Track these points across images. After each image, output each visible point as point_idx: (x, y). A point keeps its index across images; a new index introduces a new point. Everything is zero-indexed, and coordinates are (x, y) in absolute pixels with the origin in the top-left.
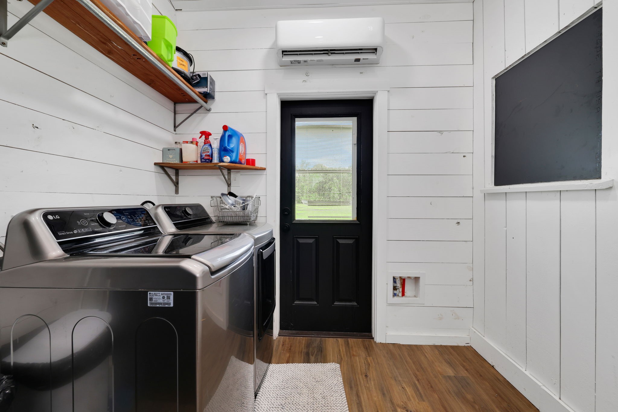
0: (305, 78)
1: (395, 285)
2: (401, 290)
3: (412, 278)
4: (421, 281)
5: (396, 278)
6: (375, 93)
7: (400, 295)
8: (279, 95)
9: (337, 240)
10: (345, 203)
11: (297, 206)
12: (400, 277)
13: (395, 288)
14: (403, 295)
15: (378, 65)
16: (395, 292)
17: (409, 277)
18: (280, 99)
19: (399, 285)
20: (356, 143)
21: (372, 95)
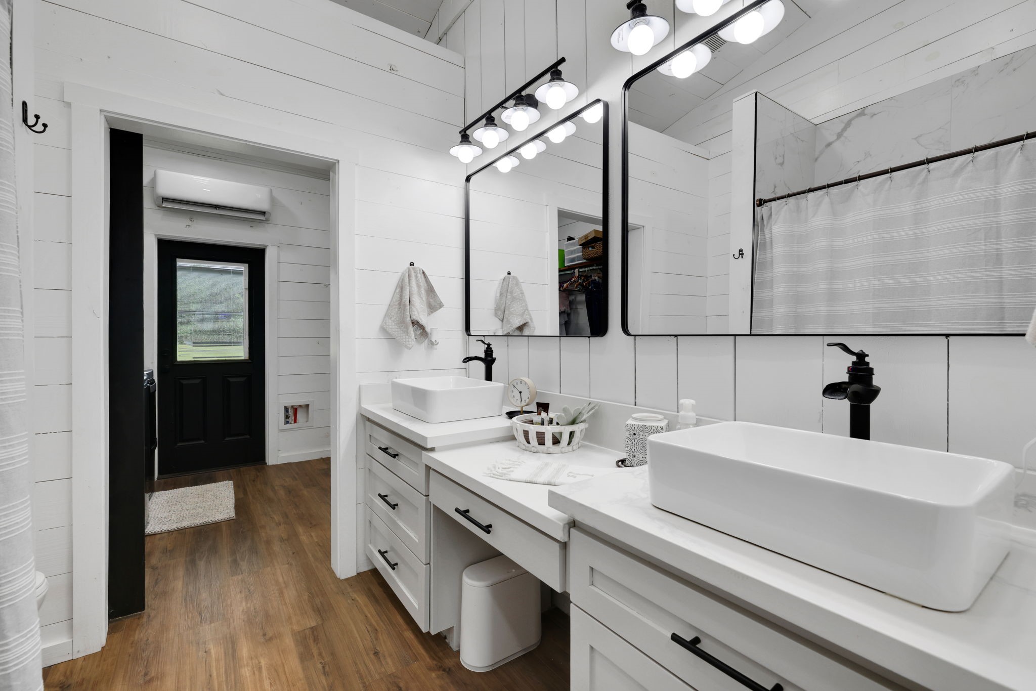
0: (190, 223)
1: (287, 414)
2: (293, 418)
3: (303, 406)
4: (310, 407)
5: (288, 407)
6: (266, 246)
7: (293, 422)
8: (156, 235)
9: (228, 379)
10: (237, 343)
11: (179, 346)
12: (292, 406)
13: (287, 417)
14: (295, 422)
15: (268, 222)
16: (288, 420)
17: (300, 406)
18: (158, 238)
19: (291, 413)
20: (247, 287)
21: (264, 247)
